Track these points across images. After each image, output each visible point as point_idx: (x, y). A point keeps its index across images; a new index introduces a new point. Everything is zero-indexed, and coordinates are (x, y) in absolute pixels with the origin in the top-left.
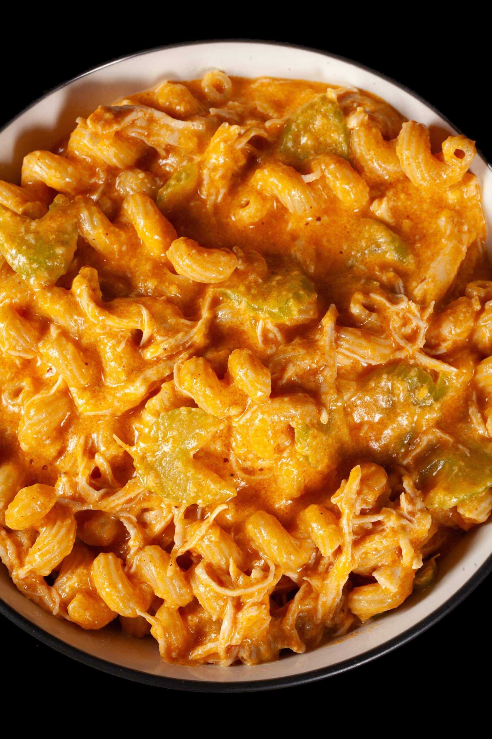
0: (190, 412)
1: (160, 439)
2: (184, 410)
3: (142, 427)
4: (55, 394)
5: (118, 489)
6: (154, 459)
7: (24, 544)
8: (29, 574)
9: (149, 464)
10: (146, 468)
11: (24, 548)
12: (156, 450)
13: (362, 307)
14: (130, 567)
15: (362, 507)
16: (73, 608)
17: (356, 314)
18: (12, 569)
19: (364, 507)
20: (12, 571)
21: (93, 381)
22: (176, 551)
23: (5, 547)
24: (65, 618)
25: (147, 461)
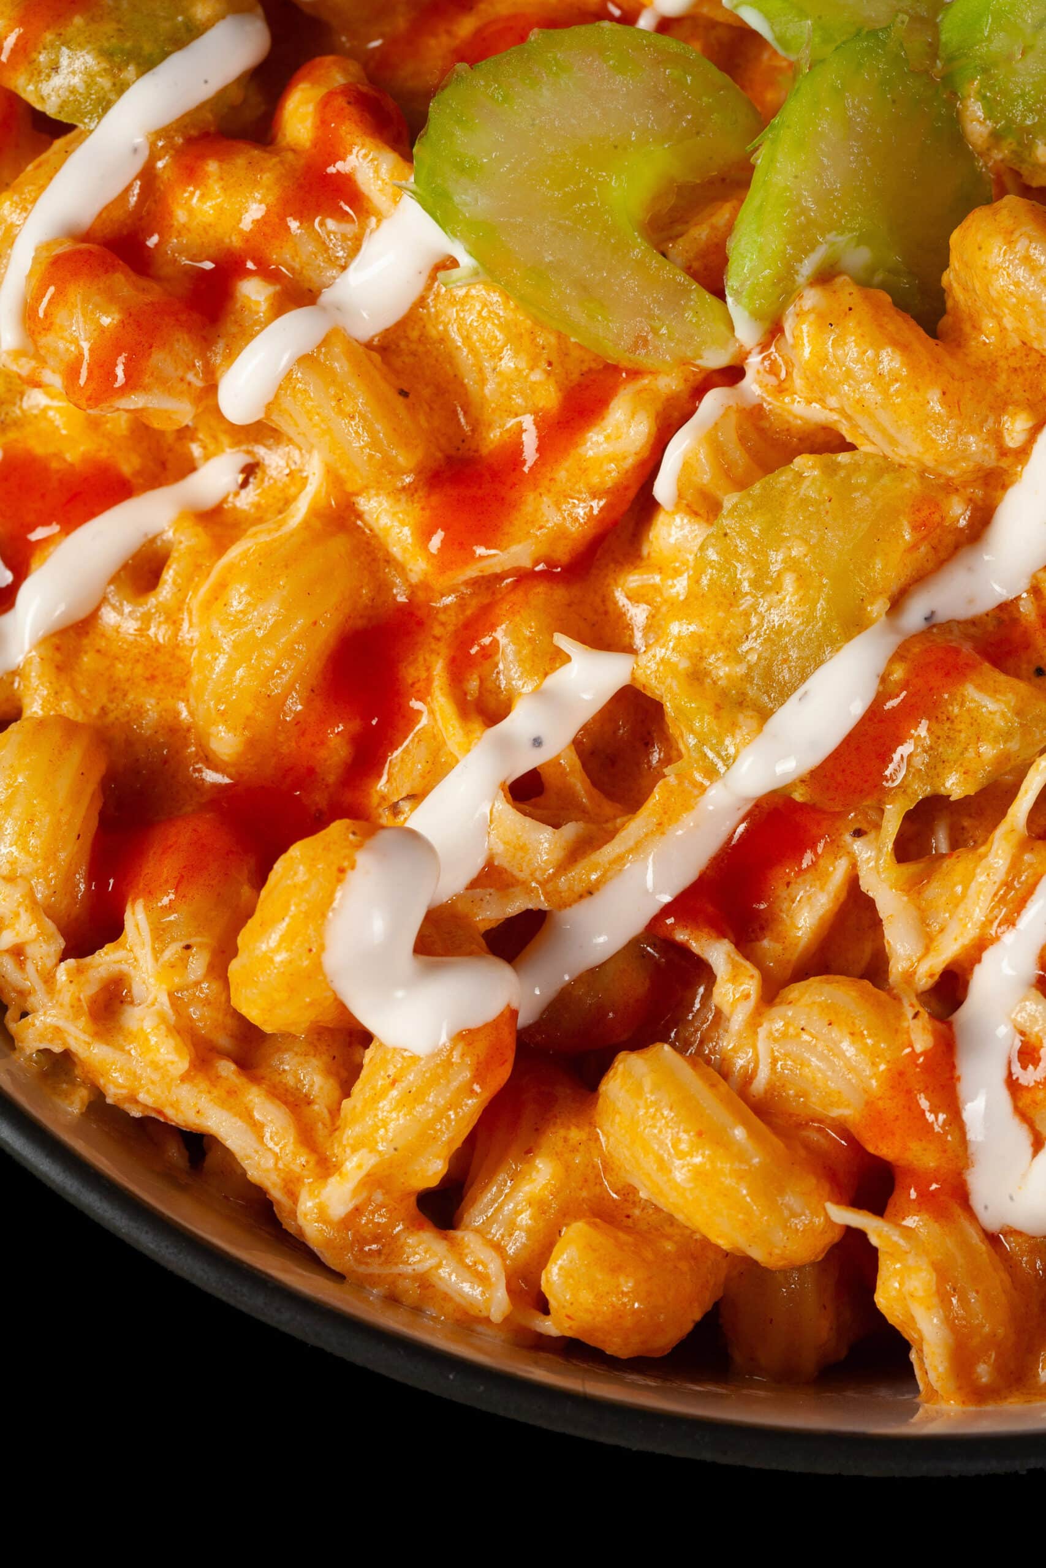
0: (831, 470)
1: (746, 587)
2: (808, 466)
4: (306, 524)
5: (619, 821)
6: (741, 670)
7: (315, 1092)
8: (365, 1194)
9: (724, 693)
10: (718, 707)
11: (320, 1108)
12: (740, 631)
14: (748, 1078)
16: (567, 1274)
18: (293, 1196)
20: (295, 1201)
21: (439, 455)
22: (909, 977)
23: (247, 1116)
24: (539, 1330)
25: (715, 683)
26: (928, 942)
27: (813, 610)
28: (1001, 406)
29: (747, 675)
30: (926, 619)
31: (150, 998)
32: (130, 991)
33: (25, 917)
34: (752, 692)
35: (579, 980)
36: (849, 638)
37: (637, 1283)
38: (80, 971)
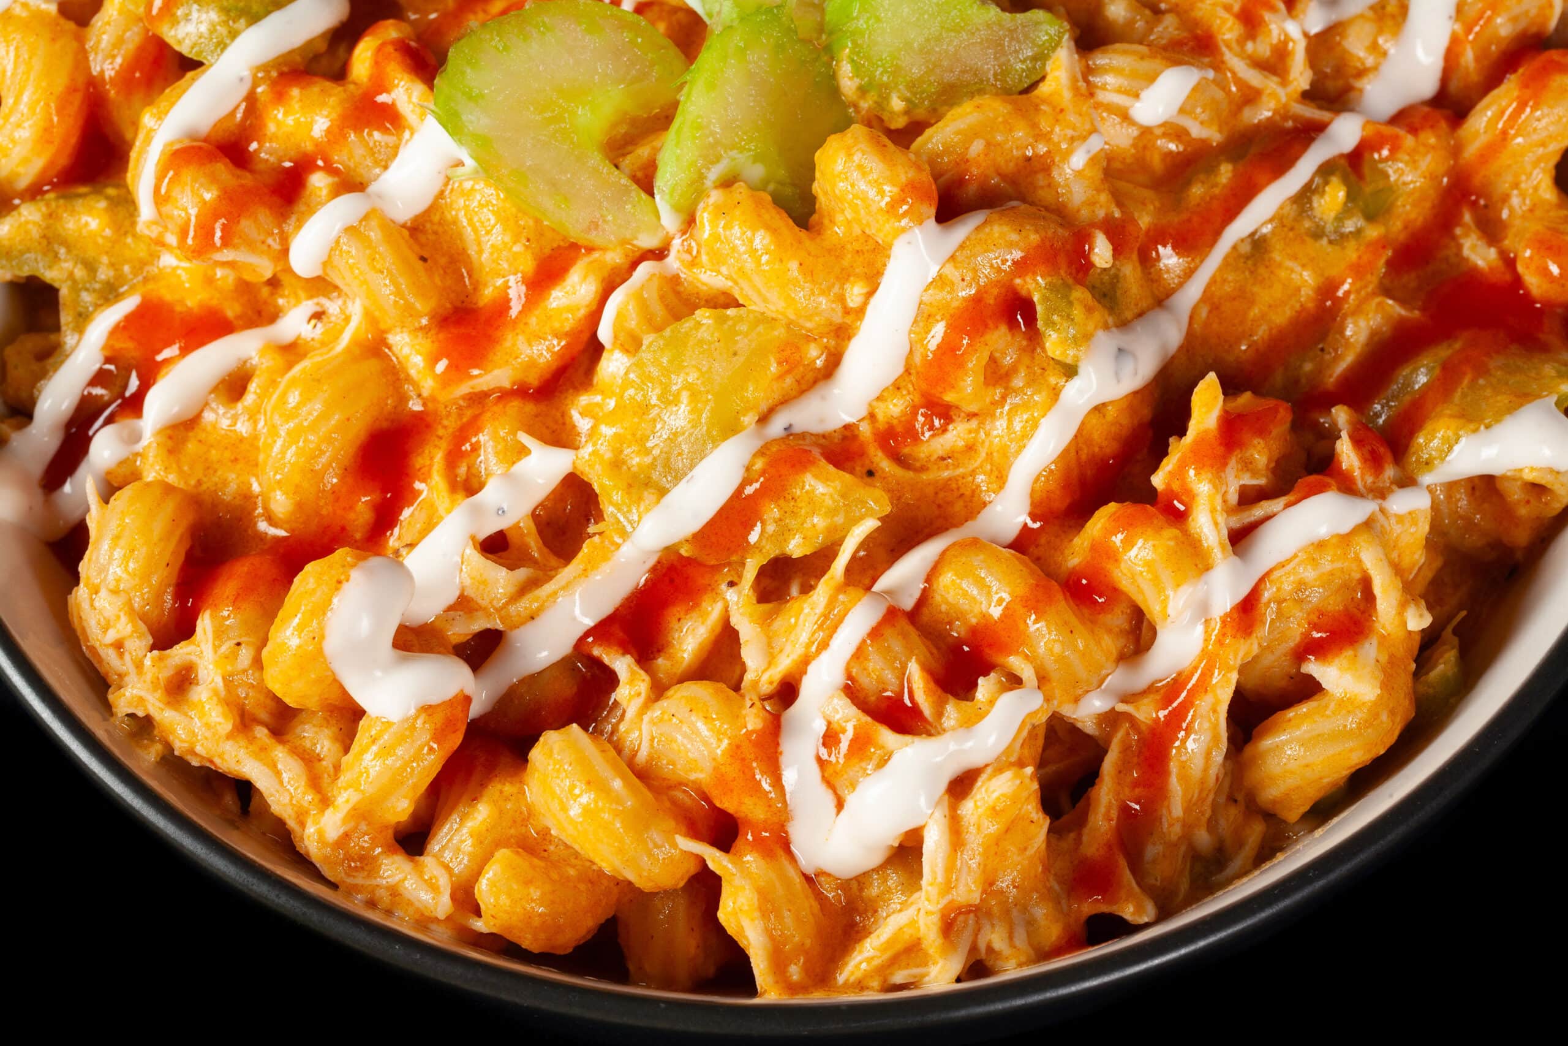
0: (721, 320)
1: (654, 401)
2: (706, 317)
3: (600, 397)
4: (348, 350)
5: (560, 569)
6: (648, 460)
7: (325, 753)
8: (353, 824)
9: (635, 476)
10: (630, 486)
11: (326, 763)
12: (649, 433)
14: (635, 754)
15: (1242, 482)
16: (492, 884)
17: (1121, 20)
18: (303, 825)
19: (1248, 480)
20: (303, 828)
21: (448, 305)
22: (755, 684)
23: (273, 766)
24: (474, 928)
25: (629, 469)
26: (771, 659)
27: (700, 418)
28: (845, 276)
29: (652, 464)
30: (785, 429)
31: (210, 679)
32: (196, 676)
33: (124, 619)
34: (655, 476)
35: (522, 681)
36: (725, 438)
37: (543, 894)
38: (161, 659)
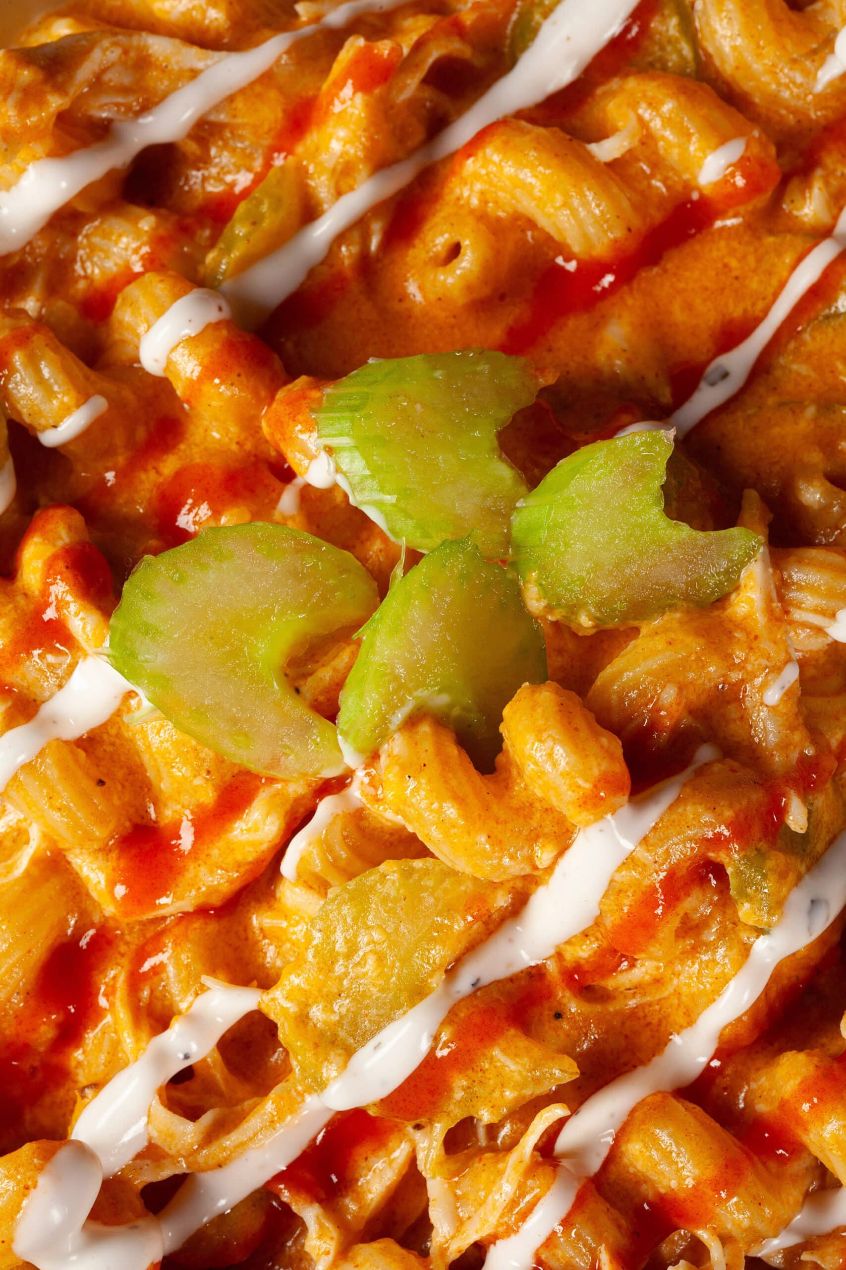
0: (409, 874)
2: (390, 868)
3: (284, 924)
4: (27, 875)
5: (247, 1104)
6: (335, 1018)
9: (321, 1034)
10: (316, 1044)
12: (335, 992)
13: (828, 484)
21: (127, 824)
22: (443, 1251)
25: (315, 1026)
26: (458, 1226)
27: (387, 982)
28: (534, 837)
29: (339, 1021)
30: (473, 985)
34: (342, 1034)
35: (212, 1222)
36: (412, 1003)
